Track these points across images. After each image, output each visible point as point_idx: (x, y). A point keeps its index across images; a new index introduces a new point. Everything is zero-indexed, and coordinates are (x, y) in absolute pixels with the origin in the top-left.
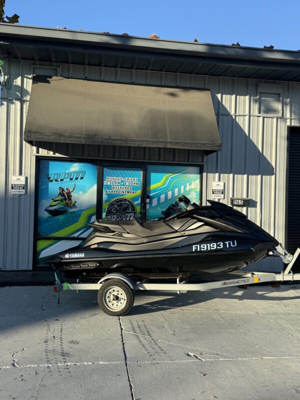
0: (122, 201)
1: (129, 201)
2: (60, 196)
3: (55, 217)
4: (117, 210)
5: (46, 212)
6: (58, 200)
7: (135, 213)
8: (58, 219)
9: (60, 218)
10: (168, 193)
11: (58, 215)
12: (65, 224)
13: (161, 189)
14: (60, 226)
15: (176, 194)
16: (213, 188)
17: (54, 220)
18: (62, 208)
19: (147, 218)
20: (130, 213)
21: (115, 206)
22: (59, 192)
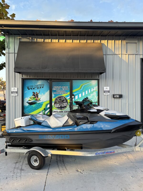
1: (64, 97)
3: (31, 105)
4: (59, 102)
6: (32, 98)
7: (67, 103)
9: (33, 106)
10: (83, 93)
11: (33, 104)
12: (36, 109)
13: (79, 91)
14: (34, 109)
15: (87, 93)
16: (104, 90)
17: (31, 107)
18: (34, 101)
19: (73, 105)
20: (65, 103)
21: (58, 100)
22: (32, 94)
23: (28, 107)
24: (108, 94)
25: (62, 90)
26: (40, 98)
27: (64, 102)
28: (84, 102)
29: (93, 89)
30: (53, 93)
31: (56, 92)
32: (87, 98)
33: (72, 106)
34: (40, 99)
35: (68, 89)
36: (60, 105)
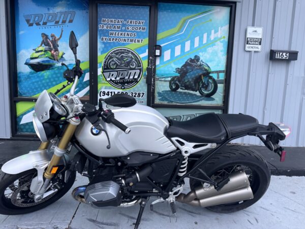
0: (123, 53)
1: (132, 53)
2: (43, 45)
3: (38, 73)
4: (117, 65)
5: (27, 66)
6: (41, 51)
7: (140, 70)
8: (43, 76)
9: (45, 74)
10: (186, 43)
11: (42, 70)
12: (52, 82)
13: (176, 38)
14: (45, 84)
15: (196, 44)
16: (248, 36)
17: (38, 77)
18: (47, 61)
19: (157, 77)
20: (134, 69)
21: (114, 59)
22: (41, 39)
23: (28, 77)
24: (257, 50)
25: (125, 31)
26: (64, 54)
27: (131, 66)
28: (187, 69)
29: (215, 32)
30: (98, 37)
31: (108, 36)
32: (197, 59)
33: (154, 80)
34: (64, 56)
35: (143, 29)
36: (121, 77)
